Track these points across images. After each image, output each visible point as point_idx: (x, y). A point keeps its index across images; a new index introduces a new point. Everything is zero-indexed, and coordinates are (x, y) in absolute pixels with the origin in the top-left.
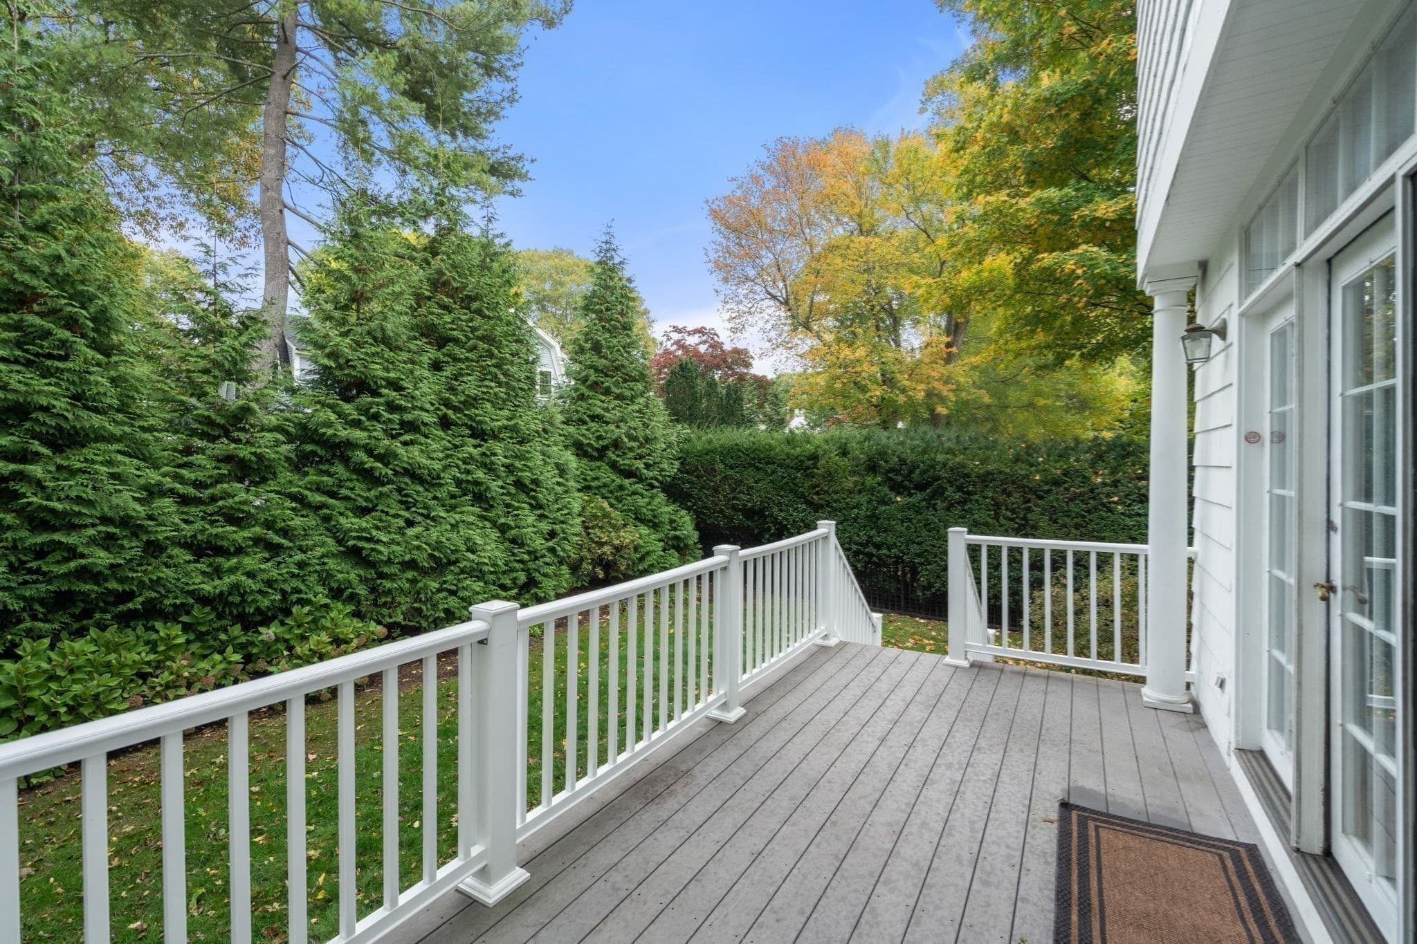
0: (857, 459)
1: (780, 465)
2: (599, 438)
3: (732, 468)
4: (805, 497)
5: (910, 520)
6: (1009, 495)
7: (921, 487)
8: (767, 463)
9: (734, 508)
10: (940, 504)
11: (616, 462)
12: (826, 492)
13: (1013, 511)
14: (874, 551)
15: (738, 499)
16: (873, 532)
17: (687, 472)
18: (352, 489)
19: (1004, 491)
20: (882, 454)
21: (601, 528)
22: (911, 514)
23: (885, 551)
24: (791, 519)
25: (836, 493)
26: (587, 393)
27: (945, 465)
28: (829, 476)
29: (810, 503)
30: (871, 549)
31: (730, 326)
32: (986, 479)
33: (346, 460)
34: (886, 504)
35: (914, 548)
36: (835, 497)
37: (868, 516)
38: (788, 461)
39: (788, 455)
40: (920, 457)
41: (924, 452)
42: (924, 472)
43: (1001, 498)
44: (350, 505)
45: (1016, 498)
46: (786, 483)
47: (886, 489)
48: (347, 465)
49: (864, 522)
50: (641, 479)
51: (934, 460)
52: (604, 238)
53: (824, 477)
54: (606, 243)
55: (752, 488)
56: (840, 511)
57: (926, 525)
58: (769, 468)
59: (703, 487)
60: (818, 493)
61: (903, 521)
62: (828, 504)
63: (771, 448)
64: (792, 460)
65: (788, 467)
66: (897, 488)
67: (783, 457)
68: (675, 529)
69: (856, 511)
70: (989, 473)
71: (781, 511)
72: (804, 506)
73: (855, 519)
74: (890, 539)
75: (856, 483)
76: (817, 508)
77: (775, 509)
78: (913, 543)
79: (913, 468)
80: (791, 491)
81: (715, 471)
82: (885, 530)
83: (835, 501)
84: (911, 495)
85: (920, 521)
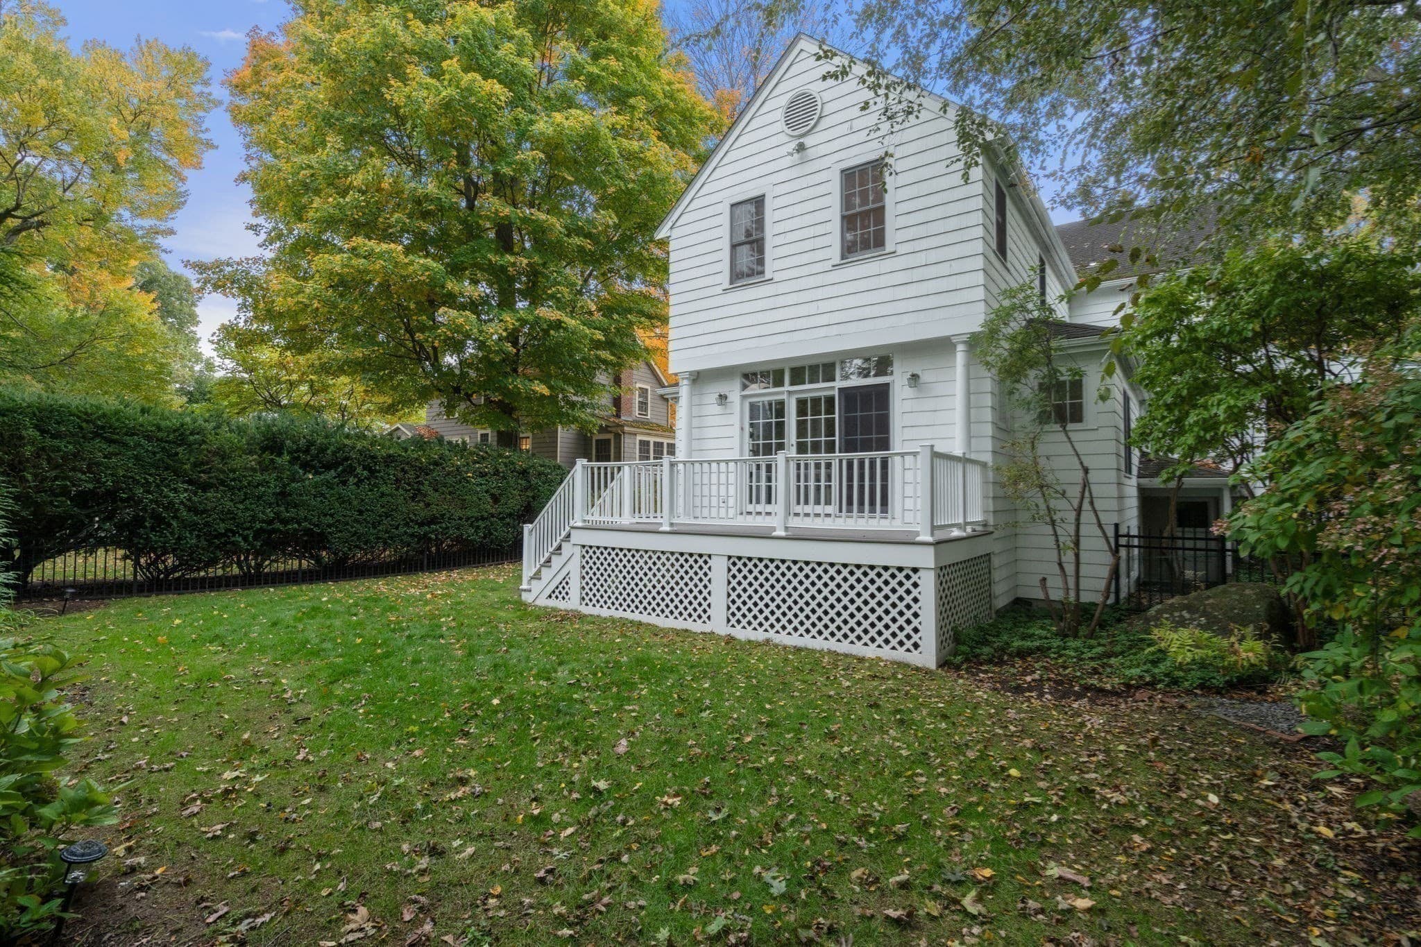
1: (149, 438)
4: (187, 475)
5: (323, 495)
6: (406, 472)
7: (328, 467)
8: (126, 434)
10: (352, 480)
12: (217, 470)
13: (409, 484)
14: (281, 527)
15: (67, 479)
19: (403, 470)
20: (286, 435)
22: (325, 490)
23: (295, 525)
24: (164, 501)
25: (233, 471)
27: (352, 448)
28: (222, 453)
29: (194, 483)
30: (276, 525)
32: (389, 460)
34: (295, 480)
35: (325, 520)
36: (231, 475)
37: (274, 494)
38: (160, 435)
42: (333, 453)
43: (400, 475)
45: (411, 475)
46: (161, 459)
47: (296, 467)
49: (271, 500)
53: (213, 452)
55: (98, 464)
56: (239, 489)
57: (337, 500)
58: (130, 441)
60: (206, 472)
61: (315, 496)
62: (222, 483)
64: (168, 433)
65: (161, 440)
66: (306, 466)
67: (153, 428)
69: (261, 489)
70: (389, 456)
71: (149, 492)
72: (187, 486)
73: (259, 498)
74: (303, 513)
75: (254, 461)
76: (205, 487)
77: (139, 491)
78: (325, 515)
79: (323, 450)
80: (167, 469)
81: (21, 438)
82: (296, 506)
83: (234, 480)
84: (320, 474)
85: (332, 495)
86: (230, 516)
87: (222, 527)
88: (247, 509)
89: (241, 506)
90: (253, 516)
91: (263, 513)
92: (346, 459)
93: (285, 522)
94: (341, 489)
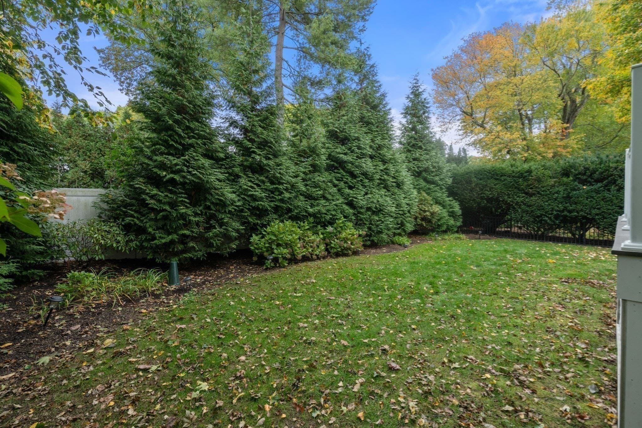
0: (556, 170)
1: (509, 176)
2: (418, 167)
3: (481, 179)
4: (524, 190)
5: (592, 197)
7: (598, 181)
8: (501, 176)
9: (482, 198)
11: (426, 177)
12: (536, 187)
14: (568, 214)
15: (484, 194)
16: (568, 205)
17: (456, 183)
18: (347, 179)
20: (572, 166)
21: (424, 205)
22: (594, 194)
23: (576, 214)
24: (515, 201)
25: (543, 187)
26: (410, 149)
27: (616, 168)
28: (539, 180)
29: (526, 193)
30: (566, 213)
31: (440, 129)
33: (344, 168)
34: (575, 190)
35: (594, 211)
36: (543, 189)
37: (563, 197)
38: (514, 174)
39: (513, 172)
40: (598, 166)
41: (600, 164)
42: (602, 173)
44: (346, 185)
46: (513, 184)
47: (576, 183)
48: (344, 170)
49: (562, 200)
50: (437, 185)
51: (609, 166)
52: (415, 81)
53: (535, 180)
54: (416, 83)
55: (492, 188)
56: (546, 196)
57: (603, 200)
58: (503, 178)
59: (464, 189)
60: (531, 188)
61: (587, 198)
62: (539, 193)
63: (503, 169)
64: (516, 173)
65: (513, 177)
66: (584, 182)
67: (511, 172)
68: (451, 208)
69: (556, 195)
71: (510, 198)
72: (524, 195)
73: (556, 199)
74: (579, 207)
75: (555, 182)
76: (531, 195)
77: (506, 197)
78: (594, 208)
79: (594, 171)
80: (516, 188)
81: (472, 181)
82: (576, 203)
83: (543, 191)
84: (593, 185)
85: (599, 197)
86: (540, 208)
87: (538, 213)
88: (549, 205)
89: (546, 203)
90: (552, 208)
91: (558, 207)
92: (612, 175)
93: (570, 212)
94: (606, 194)
